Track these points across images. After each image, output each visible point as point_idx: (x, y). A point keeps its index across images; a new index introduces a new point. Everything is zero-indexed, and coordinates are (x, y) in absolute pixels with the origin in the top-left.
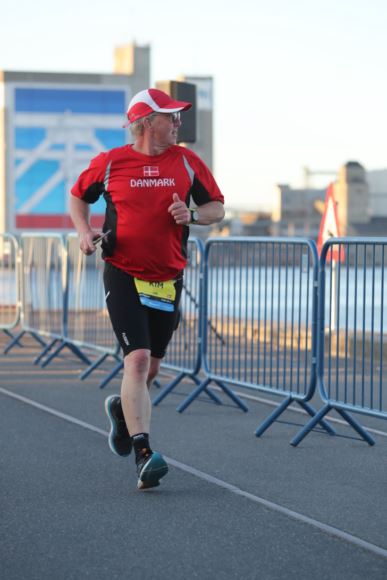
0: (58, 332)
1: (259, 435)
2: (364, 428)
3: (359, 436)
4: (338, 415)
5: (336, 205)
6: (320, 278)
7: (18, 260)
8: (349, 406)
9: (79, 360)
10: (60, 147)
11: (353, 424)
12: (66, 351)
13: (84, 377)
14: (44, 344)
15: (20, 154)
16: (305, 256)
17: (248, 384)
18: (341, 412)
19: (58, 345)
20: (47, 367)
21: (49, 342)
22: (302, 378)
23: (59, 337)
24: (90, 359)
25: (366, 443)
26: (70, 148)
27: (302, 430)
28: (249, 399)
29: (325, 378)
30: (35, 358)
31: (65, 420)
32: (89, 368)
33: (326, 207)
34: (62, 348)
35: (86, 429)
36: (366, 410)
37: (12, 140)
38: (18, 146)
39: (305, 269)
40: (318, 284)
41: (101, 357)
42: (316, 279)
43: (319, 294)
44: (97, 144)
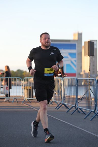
0: (61, 101)
9: (66, 108)
12: (63, 106)
19: (61, 104)
44: (69, 56)
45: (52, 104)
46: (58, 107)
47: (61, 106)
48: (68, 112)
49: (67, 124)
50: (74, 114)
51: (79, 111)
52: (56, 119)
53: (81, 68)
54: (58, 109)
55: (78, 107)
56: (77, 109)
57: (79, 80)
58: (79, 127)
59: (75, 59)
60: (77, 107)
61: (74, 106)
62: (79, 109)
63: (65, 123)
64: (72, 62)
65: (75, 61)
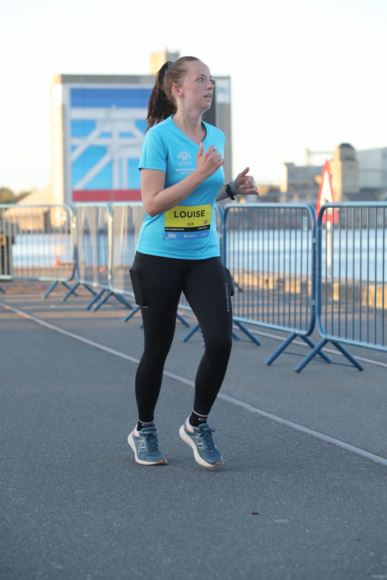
0: (106, 283)
1: (269, 364)
2: (355, 357)
3: (350, 364)
4: (334, 347)
5: (331, 177)
6: (318, 236)
7: (73, 225)
8: (342, 339)
9: (123, 306)
10: (108, 135)
11: (346, 354)
12: (113, 298)
13: (127, 320)
14: (94, 294)
15: (75, 141)
16: (305, 218)
17: (260, 323)
18: (336, 344)
19: (106, 294)
20: (97, 312)
21: (99, 292)
22: (304, 318)
23: (106, 287)
25: (356, 369)
26: (115, 136)
27: (304, 359)
28: (261, 336)
29: (323, 317)
30: (86, 306)
32: (130, 312)
33: (323, 179)
34: (109, 296)
35: (129, 361)
36: (357, 342)
37: (69, 130)
38: (74, 135)
39: (305, 228)
40: (315, 241)
42: (314, 236)
43: (317, 249)
44: (137, 132)
45: (76, 295)
46: (95, 306)
47: (104, 302)
48: (131, 321)
49: (124, 359)
52: (87, 345)
54: (96, 309)
63: (116, 356)
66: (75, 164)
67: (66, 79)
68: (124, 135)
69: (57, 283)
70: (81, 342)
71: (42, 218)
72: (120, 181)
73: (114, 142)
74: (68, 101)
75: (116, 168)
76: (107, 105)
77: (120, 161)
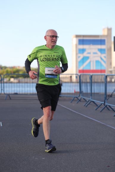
0: (90, 98)
9: (95, 105)
10: (89, 53)
12: (92, 103)
13: (96, 109)
14: (86, 101)
15: (79, 55)
19: (90, 101)
20: (87, 107)
21: (87, 100)
23: (90, 99)
24: (98, 105)
26: (92, 53)
30: (84, 105)
31: (92, 120)
32: (97, 107)
34: (91, 102)
35: (97, 122)
37: (78, 52)
38: (79, 53)
41: (100, 104)
44: (98, 52)
46: (86, 105)
47: (89, 104)
50: (103, 111)
51: (108, 108)
52: (84, 117)
53: (111, 64)
55: (108, 104)
56: (106, 106)
57: (108, 76)
58: (108, 125)
59: (104, 55)
60: (106, 104)
61: (103, 103)
62: (108, 106)
63: (93, 120)
64: (101, 58)
65: (105, 57)
66: (80, 62)
67: (77, 36)
68: (94, 53)
69: (75, 97)
70: (82, 116)
71: (69, 78)
72: (93, 67)
73: (91, 55)
74: (78, 43)
75: (92, 63)
76: (89, 44)
77: (93, 61)
